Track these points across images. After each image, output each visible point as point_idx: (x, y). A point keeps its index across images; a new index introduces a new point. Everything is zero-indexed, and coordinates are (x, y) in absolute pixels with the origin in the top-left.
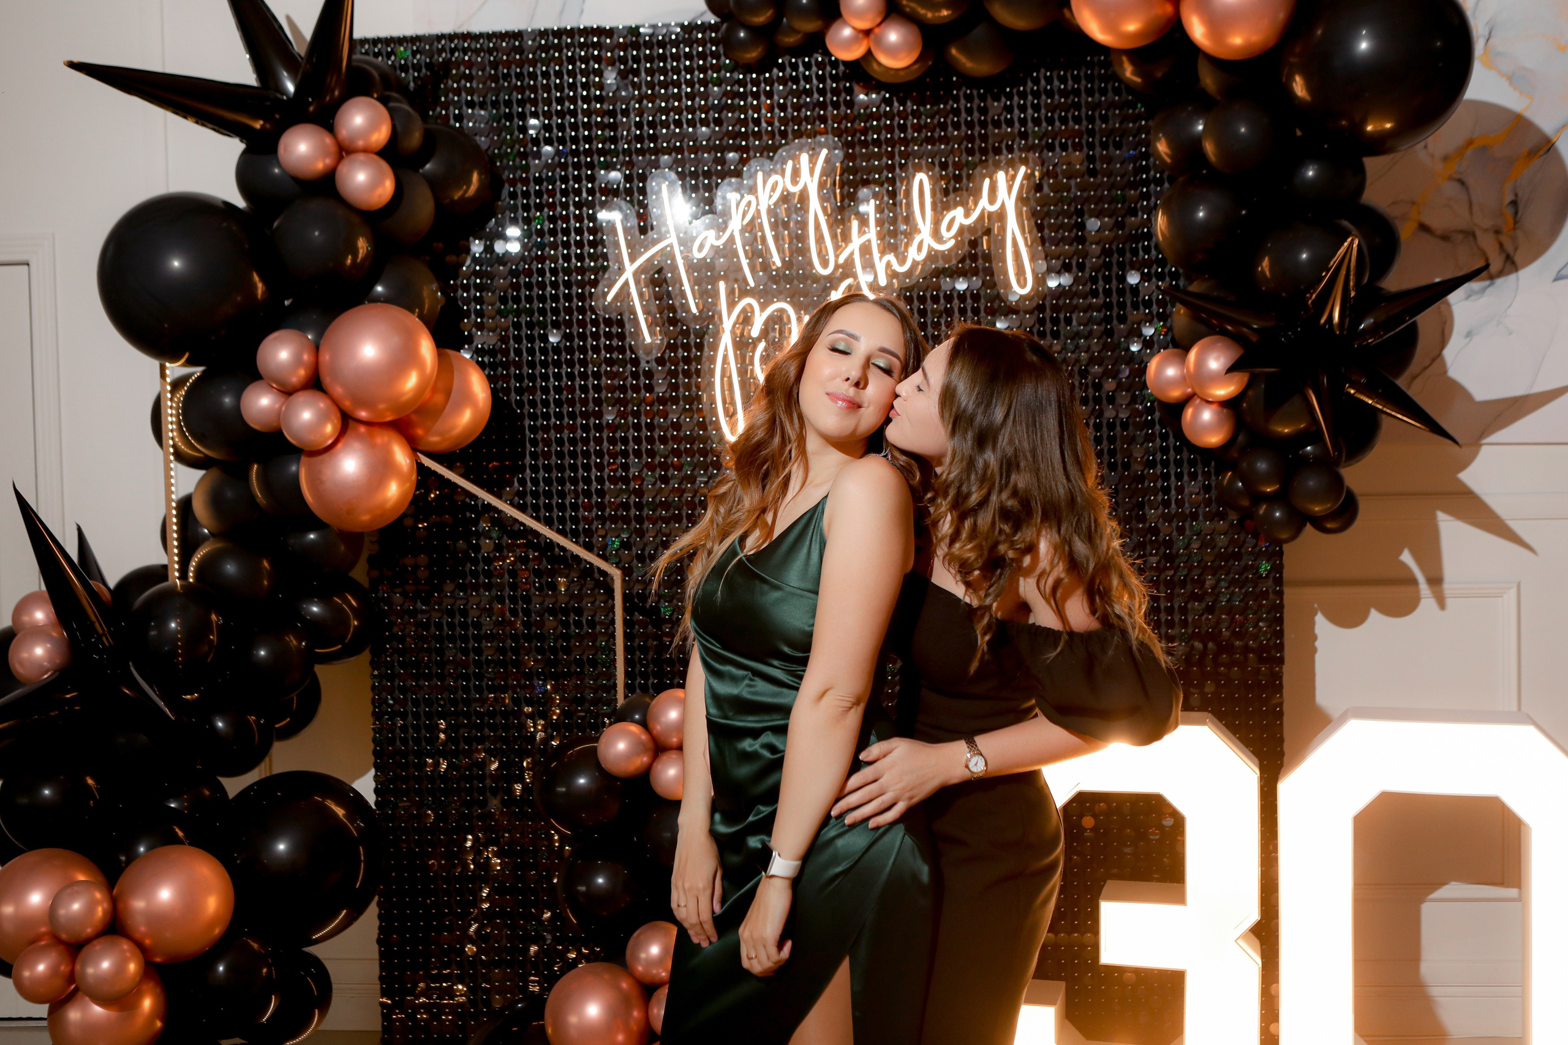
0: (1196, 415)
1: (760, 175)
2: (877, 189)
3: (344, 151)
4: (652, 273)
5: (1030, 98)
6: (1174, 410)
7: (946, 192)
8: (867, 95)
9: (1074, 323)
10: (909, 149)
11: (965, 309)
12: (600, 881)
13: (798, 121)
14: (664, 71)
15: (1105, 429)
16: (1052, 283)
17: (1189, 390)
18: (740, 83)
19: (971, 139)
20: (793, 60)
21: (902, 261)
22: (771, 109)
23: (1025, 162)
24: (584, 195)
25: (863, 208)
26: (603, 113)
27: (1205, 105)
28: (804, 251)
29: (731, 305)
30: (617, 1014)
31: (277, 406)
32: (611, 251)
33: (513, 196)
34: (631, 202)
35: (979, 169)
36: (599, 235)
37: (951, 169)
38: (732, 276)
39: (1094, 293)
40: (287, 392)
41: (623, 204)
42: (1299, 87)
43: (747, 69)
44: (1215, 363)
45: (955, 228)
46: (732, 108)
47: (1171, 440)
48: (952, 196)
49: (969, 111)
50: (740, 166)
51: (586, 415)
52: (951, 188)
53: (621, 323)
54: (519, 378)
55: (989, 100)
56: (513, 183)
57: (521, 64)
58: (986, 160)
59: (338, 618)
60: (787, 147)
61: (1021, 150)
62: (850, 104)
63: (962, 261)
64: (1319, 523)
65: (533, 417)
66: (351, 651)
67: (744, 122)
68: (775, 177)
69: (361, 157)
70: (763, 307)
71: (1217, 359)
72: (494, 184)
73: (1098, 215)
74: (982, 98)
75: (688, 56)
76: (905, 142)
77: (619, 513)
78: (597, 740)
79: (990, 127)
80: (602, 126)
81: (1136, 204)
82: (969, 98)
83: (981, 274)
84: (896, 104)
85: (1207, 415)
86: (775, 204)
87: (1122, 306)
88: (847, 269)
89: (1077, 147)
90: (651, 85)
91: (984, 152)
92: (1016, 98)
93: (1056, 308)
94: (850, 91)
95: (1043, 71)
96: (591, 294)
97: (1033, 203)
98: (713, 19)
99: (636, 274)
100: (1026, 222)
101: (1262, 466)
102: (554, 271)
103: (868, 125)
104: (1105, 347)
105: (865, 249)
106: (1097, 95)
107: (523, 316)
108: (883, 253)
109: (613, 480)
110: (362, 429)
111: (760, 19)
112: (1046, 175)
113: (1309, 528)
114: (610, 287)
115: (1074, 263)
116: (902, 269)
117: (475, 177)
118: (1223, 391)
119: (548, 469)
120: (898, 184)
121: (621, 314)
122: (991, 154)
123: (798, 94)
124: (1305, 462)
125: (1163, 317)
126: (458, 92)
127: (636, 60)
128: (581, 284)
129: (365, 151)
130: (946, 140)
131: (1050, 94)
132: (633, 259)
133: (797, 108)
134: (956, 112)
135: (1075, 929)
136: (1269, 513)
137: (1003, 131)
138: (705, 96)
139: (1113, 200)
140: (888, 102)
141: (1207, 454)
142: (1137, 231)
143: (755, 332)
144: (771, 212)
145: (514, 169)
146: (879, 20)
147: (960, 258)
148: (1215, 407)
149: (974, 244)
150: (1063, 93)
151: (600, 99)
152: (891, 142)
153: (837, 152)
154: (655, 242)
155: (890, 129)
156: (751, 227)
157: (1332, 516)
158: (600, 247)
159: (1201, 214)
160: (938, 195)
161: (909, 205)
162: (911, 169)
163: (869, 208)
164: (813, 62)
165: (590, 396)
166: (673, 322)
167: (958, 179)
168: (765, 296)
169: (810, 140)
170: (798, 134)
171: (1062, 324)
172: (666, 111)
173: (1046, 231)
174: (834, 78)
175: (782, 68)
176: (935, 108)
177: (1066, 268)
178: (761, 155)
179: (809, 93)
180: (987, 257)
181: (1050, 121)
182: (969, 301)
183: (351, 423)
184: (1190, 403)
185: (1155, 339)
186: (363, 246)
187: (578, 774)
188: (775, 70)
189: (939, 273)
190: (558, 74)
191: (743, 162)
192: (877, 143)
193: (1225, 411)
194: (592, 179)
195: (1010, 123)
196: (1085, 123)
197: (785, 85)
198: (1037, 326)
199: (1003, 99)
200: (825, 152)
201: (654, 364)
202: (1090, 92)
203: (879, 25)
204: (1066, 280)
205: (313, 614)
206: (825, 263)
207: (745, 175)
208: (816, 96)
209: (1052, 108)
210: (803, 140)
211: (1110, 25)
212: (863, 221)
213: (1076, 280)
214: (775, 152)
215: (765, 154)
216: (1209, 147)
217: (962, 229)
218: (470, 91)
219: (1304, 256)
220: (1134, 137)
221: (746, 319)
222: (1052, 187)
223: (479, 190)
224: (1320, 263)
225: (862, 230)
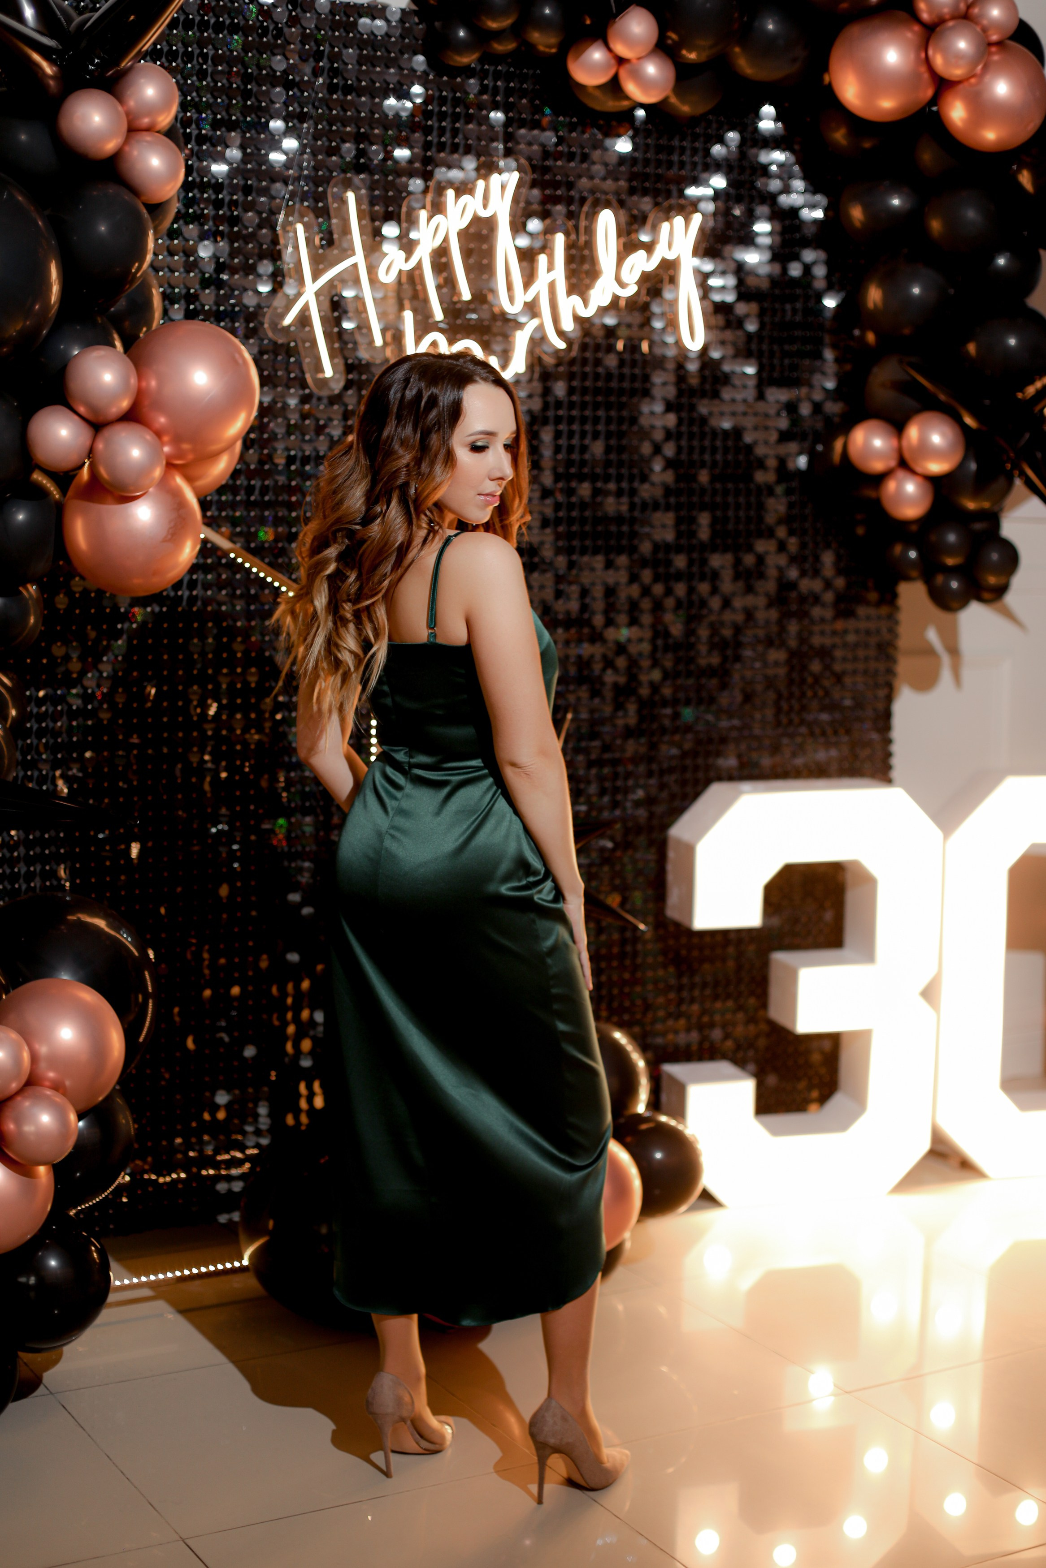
0: (898, 487)
1: (450, 194)
3: (133, 127)
4: (332, 295)
7: (627, 232)
17: (896, 463)
21: (586, 303)
27: (911, 179)
29: (419, 339)
31: (83, 440)
35: (656, 211)
38: (418, 306)
40: (99, 424)
45: (637, 276)
53: (300, 352)
58: (659, 204)
68: (466, 198)
69: (152, 137)
70: (450, 344)
85: (911, 487)
86: (466, 229)
88: (532, 308)
99: (318, 295)
105: (552, 289)
108: (570, 293)
111: (494, 24)
114: (288, 307)
116: (585, 314)
118: (936, 467)
120: (582, 218)
121: (301, 341)
122: (666, 196)
129: (149, 129)
132: (315, 277)
136: (948, 581)
144: (462, 236)
146: (644, 52)
147: (637, 307)
148: (919, 480)
153: (526, 176)
154: (341, 259)
156: (442, 251)
159: (913, 291)
160: (621, 236)
162: (596, 205)
163: (557, 242)
184: (896, 475)
200: (514, 175)
203: (642, 56)
206: (511, 299)
212: (551, 257)
217: (643, 275)
219: (1012, 342)
225: (550, 268)
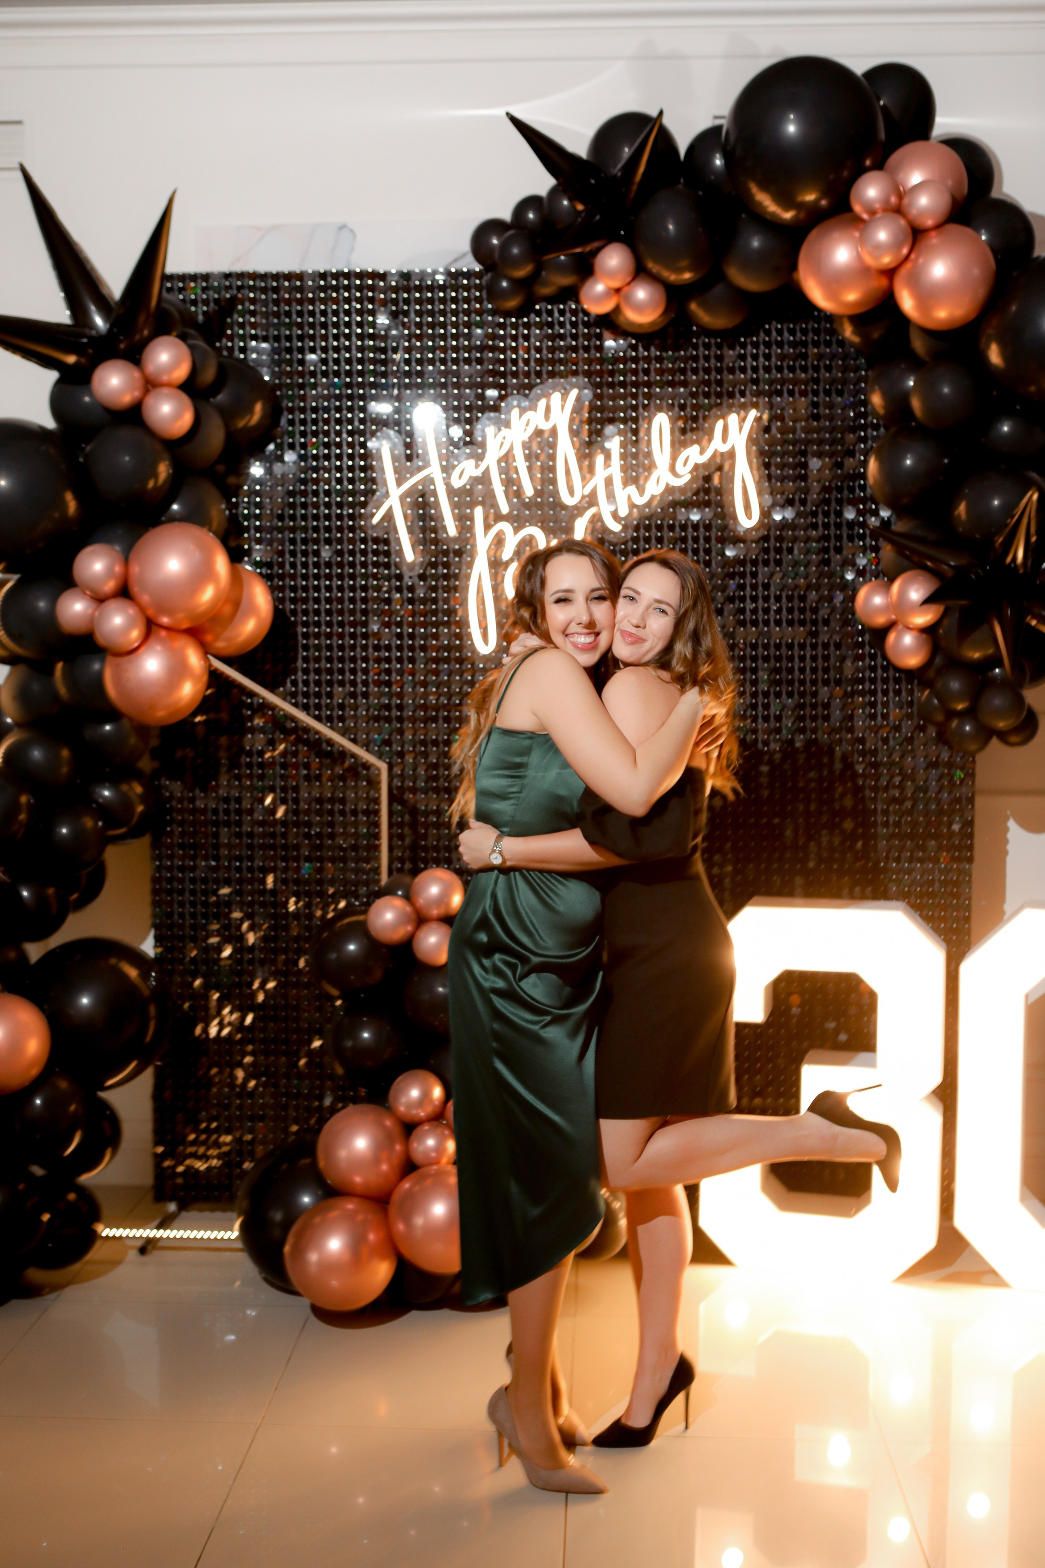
0: (899, 639)
1: (515, 412)
2: (622, 426)
3: (150, 385)
4: (416, 496)
5: (762, 347)
6: (880, 634)
7: (683, 431)
8: (615, 340)
9: (796, 552)
10: (652, 391)
11: (698, 537)
12: (366, 1035)
13: (552, 362)
14: (431, 313)
15: (820, 648)
16: (778, 517)
17: (893, 617)
18: (502, 326)
19: (707, 383)
20: (549, 307)
21: (641, 491)
22: (528, 350)
23: (755, 406)
24: (356, 423)
25: (607, 445)
26: (374, 349)
27: (916, 364)
28: (554, 482)
29: (487, 527)
30: (380, 1147)
31: (90, 611)
32: (379, 475)
33: (291, 422)
34: (399, 432)
35: (714, 410)
36: (369, 460)
37: (689, 409)
38: (488, 502)
39: (814, 526)
40: (100, 600)
41: (392, 433)
42: (995, 356)
43: (507, 314)
44: (916, 594)
45: (690, 466)
46: (493, 349)
47: (879, 660)
48: (689, 435)
49: (707, 358)
50: (499, 401)
51: (353, 624)
52: (688, 427)
53: (386, 542)
54: (294, 589)
55: (725, 348)
56: (291, 411)
57: (300, 302)
58: (721, 404)
59: (126, 804)
60: (541, 386)
61: (752, 395)
62: (600, 348)
63: (697, 493)
64: (1003, 736)
65: (306, 624)
66: (135, 833)
67: (503, 362)
68: (529, 414)
69: (166, 391)
70: (516, 530)
71: (917, 591)
72: (274, 412)
73: (820, 455)
74: (719, 346)
75: (454, 300)
76: (648, 384)
77: (382, 713)
78: (365, 912)
79: (725, 372)
80: (374, 361)
81: (854, 446)
82: (707, 346)
83: (713, 506)
84: (641, 349)
85: (908, 639)
86: (529, 438)
87: (839, 538)
88: (591, 500)
89: (803, 394)
90: (419, 325)
91: (719, 395)
92: (749, 347)
93: (780, 539)
94: (600, 337)
95: (774, 323)
96: (361, 515)
97: (762, 443)
98: (477, 268)
99: (402, 498)
100: (755, 460)
101: (955, 685)
102: (327, 493)
103: (615, 367)
104: (821, 575)
105: (609, 482)
106: (822, 347)
107: (298, 532)
108: (625, 484)
109: (378, 684)
110: (163, 633)
111: (521, 273)
112: (772, 418)
113: (995, 742)
114: (378, 508)
115: (797, 498)
116: (640, 501)
117: (258, 408)
118: (922, 619)
119: (318, 672)
120: (641, 422)
121: (387, 533)
122: (725, 397)
123: (553, 338)
124: (992, 683)
125: (876, 549)
126: (242, 326)
127: (407, 302)
128: (352, 505)
129: (168, 385)
130: (684, 384)
131: (780, 345)
132: (399, 485)
133: (552, 350)
134: (695, 359)
135: (781, 1095)
136: (961, 727)
137: (737, 376)
138: (468, 337)
139: (833, 442)
140: (634, 348)
141: (910, 674)
142: (854, 471)
143: (507, 553)
144: (526, 445)
145: (291, 399)
146: (629, 279)
147: (694, 491)
148: (914, 633)
149: (708, 479)
150: (793, 344)
151: (372, 337)
152: (635, 384)
153: (586, 391)
154: (420, 469)
155: (635, 372)
156: (508, 458)
157: (1016, 730)
158: (369, 472)
159: (908, 462)
160: (677, 433)
161: (649, 442)
162: (652, 409)
163: (614, 444)
164: (567, 309)
165: (358, 607)
166: (436, 542)
167: (695, 419)
168: (518, 522)
169: (562, 380)
170: (552, 375)
171: (785, 552)
172: (433, 350)
173: (773, 468)
174: (586, 325)
175: (538, 313)
176: (676, 354)
177: (790, 502)
178: (518, 393)
179: (562, 337)
180: (719, 492)
181: (780, 369)
182: (702, 530)
183: (154, 628)
184: (894, 628)
185: (868, 568)
186: (163, 470)
187: (349, 942)
188: (532, 316)
189: (675, 504)
190: (336, 313)
191: (502, 398)
192: (623, 384)
193: (924, 636)
194: (363, 409)
195: (743, 370)
196: (810, 371)
197: (541, 329)
198: (762, 554)
199: (738, 348)
200: (574, 393)
201: (417, 580)
202: (816, 344)
203: (629, 284)
204: (789, 514)
205: (104, 797)
206: (571, 492)
207: (503, 410)
208: (569, 339)
209: (782, 357)
210: (556, 380)
211: (832, 293)
212: (608, 455)
213: (799, 514)
214: (530, 390)
215: (521, 391)
216: (916, 404)
217: (696, 467)
218: (254, 326)
219: (996, 503)
220: (854, 385)
221: (499, 541)
222: (779, 430)
223: (263, 418)
224: (1008, 509)
225: (607, 464)
